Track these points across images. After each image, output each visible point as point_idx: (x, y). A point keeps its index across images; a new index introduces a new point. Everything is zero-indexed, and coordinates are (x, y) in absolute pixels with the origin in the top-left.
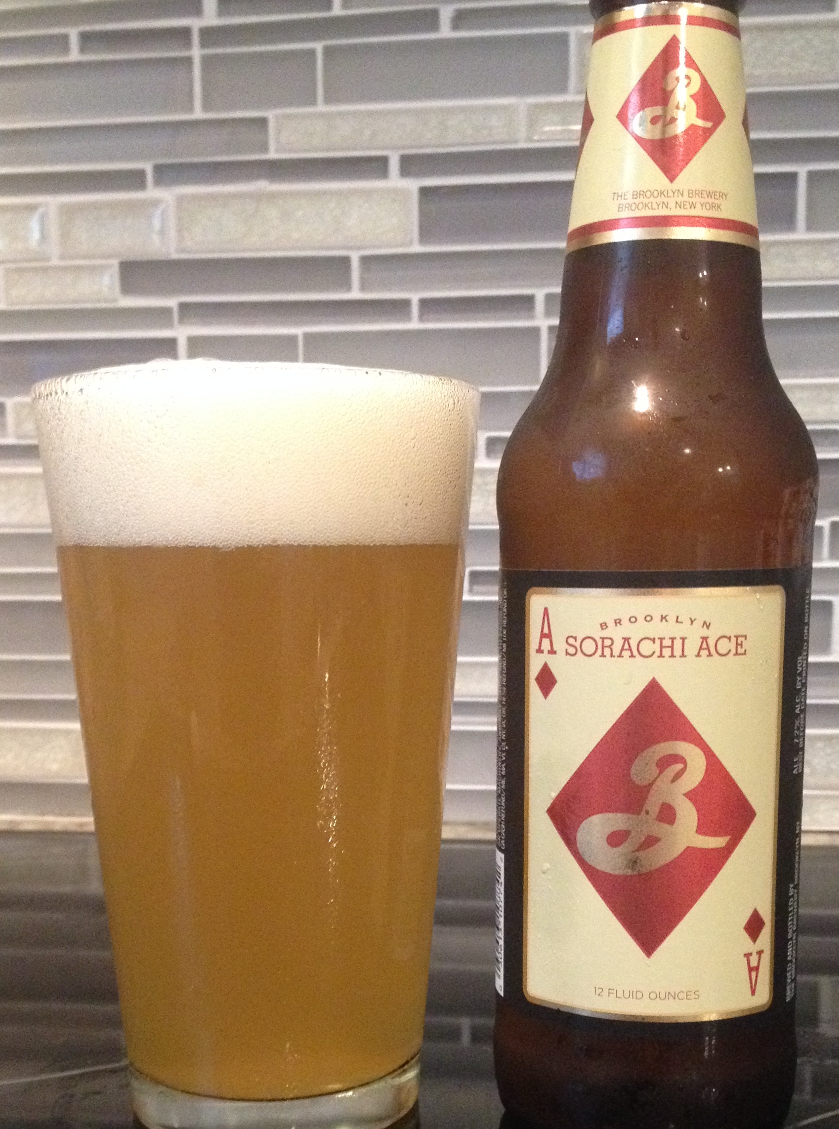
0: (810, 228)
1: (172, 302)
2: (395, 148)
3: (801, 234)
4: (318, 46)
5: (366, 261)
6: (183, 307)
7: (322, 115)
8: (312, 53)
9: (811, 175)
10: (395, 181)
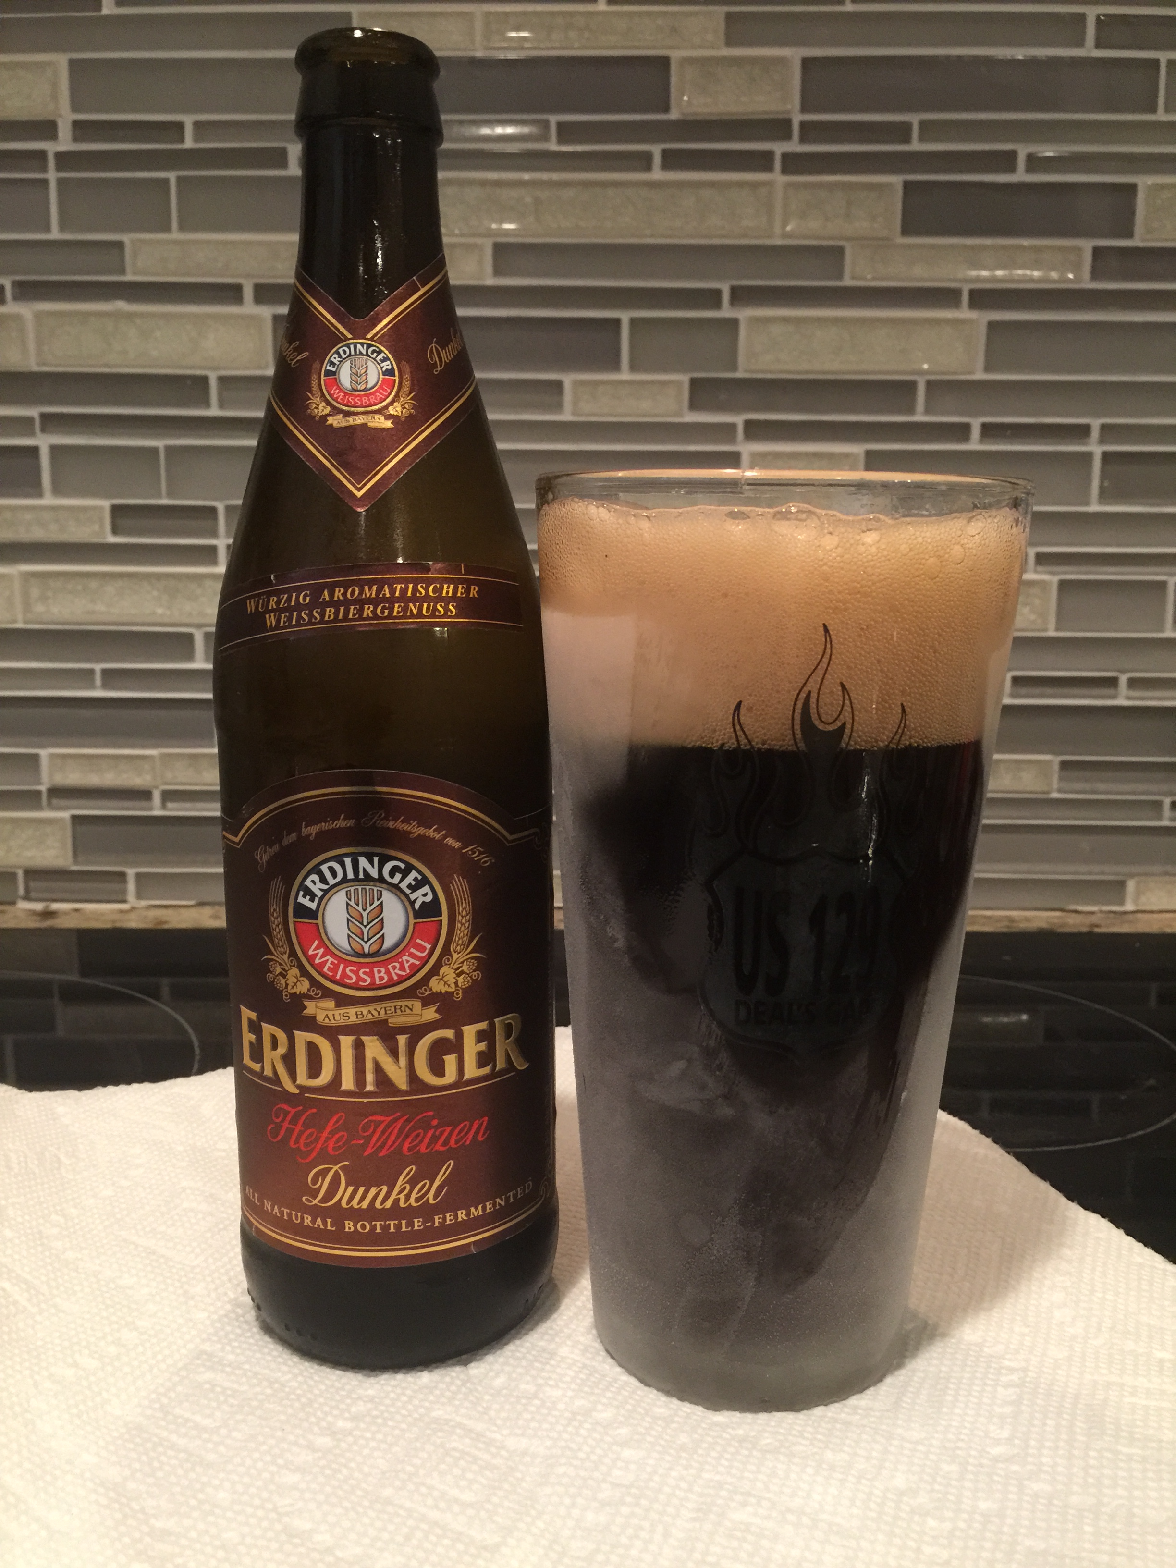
0: (633, 368)
1: (33, 412)
2: (248, 276)
3: (625, 375)
4: (172, 176)
5: (223, 380)
6: (46, 418)
7: (176, 242)
8: (166, 181)
9: (633, 322)
10: (249, 307)
